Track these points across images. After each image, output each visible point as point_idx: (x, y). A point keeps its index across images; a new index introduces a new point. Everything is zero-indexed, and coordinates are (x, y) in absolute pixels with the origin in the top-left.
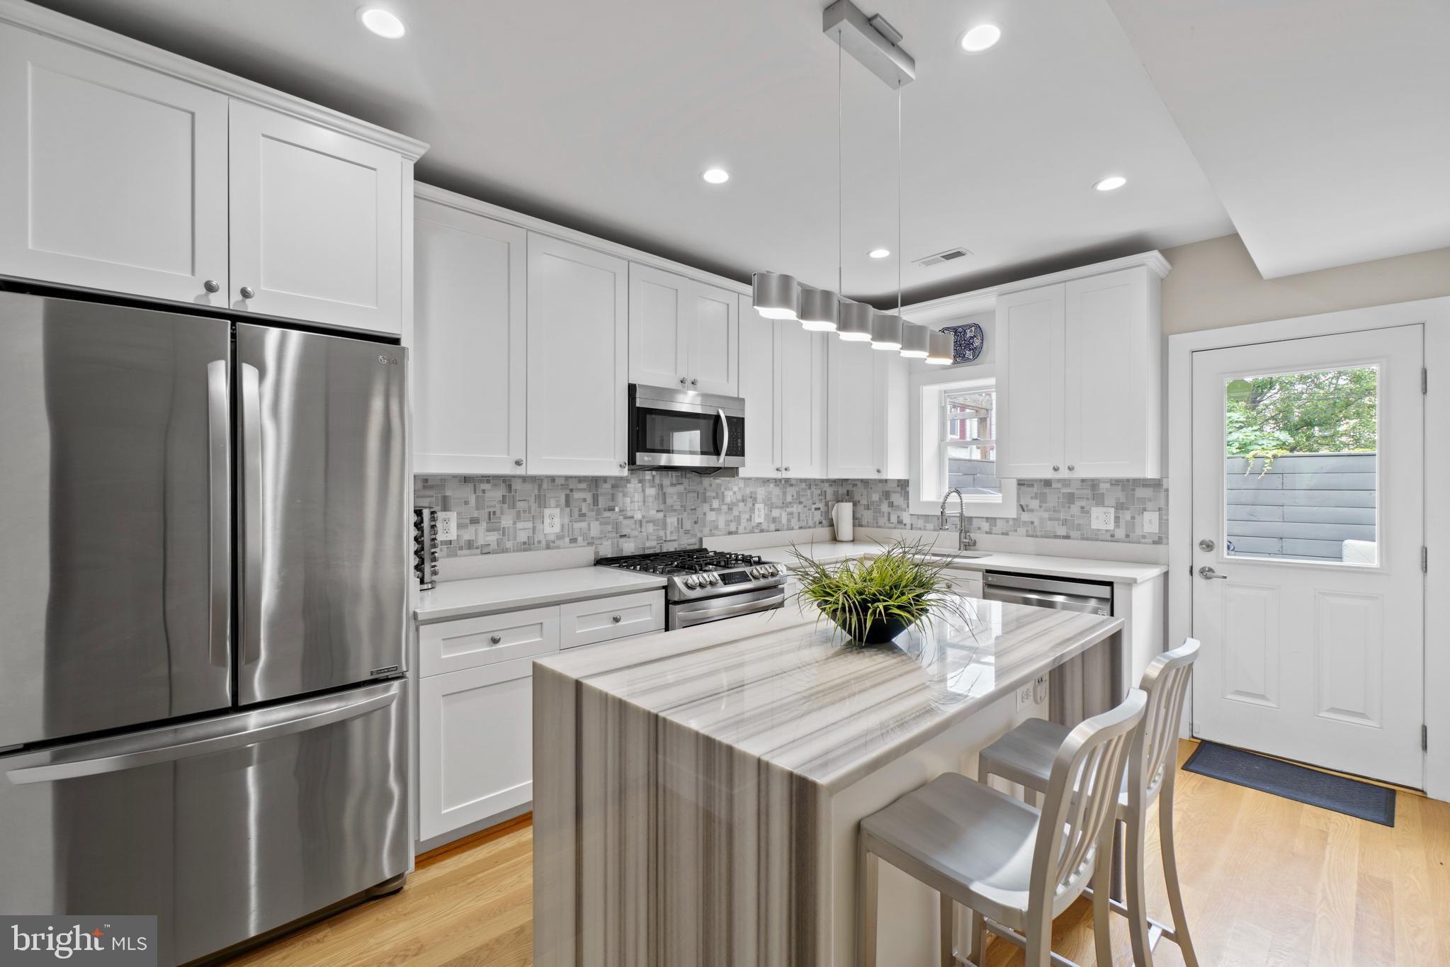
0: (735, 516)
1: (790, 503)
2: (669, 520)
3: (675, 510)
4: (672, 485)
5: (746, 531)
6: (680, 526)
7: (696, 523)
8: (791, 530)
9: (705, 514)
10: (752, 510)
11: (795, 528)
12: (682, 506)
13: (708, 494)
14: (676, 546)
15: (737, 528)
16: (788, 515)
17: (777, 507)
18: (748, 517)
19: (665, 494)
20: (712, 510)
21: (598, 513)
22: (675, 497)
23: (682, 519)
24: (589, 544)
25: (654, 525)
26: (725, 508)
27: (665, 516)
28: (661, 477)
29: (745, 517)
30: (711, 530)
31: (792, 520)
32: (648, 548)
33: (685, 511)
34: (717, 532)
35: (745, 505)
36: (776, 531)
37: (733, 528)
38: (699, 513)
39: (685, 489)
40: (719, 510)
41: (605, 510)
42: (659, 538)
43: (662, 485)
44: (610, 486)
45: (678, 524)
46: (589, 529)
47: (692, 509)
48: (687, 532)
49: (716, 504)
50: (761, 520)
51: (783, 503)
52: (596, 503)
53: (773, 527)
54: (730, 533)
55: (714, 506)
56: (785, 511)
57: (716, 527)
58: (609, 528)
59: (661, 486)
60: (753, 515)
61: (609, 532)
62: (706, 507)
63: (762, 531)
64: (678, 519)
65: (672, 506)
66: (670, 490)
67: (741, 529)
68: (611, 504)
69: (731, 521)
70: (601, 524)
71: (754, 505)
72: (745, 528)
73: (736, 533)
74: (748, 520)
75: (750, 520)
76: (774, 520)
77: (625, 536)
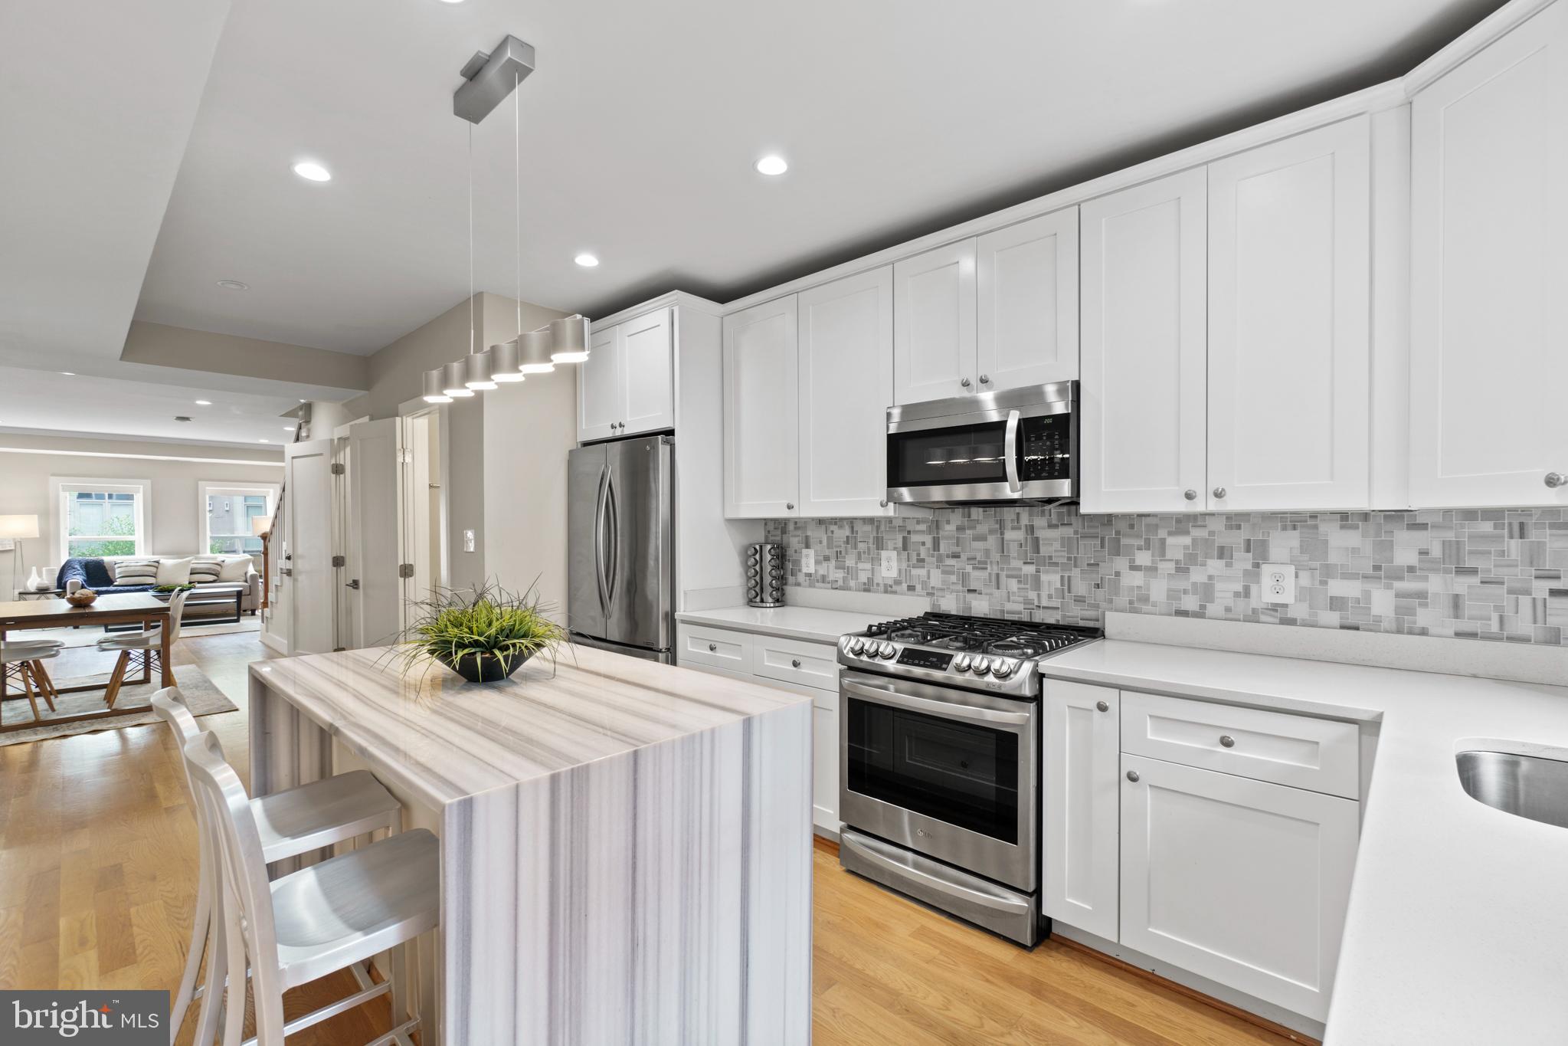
0: (1194, 584)
1: (1411, 569)
2: (1044, 578)
3: (1056, 564)
4: (1051, 526)
5: (1230, 616)
6: (1066, 588)
7: (1098, 586)
8: (1411, 632)
9: (1118, 574)
10: (1254, 573)
11: (1431, 631)
12: (1069, 559)
13: (1124, 541)
14: (1059, 617)
15: (1203, 607)
16: (1397, 596)
17: (1346, 576)
18: (1239, 588)
19: (1037, 538)
20: (1134, 568)
21: (940, 559)
22: (1057, 545)
23: (1069, 577)
24: (928, 594)
25: (1019, 582)
26: (1167, 567)
27: (1038, 571)
28: (1031, 515)
29: (1225, 591)
30: (1131, 602)
31: (1420, 611)
32: (1008, 613)
33: (1076, 566)
34: (1145, 608)
35: (1229, 565)
36: (1343, 627)
37: (1190, 603)
38: (1106, 570)
39: (1076, 532)
40: (1152, 570)
41: (948, 556)
42: (1027, 602)
43: (1032, 527)
44: (955, 528)
45: (1062, 585)
46: (929, 578)
47: (1088, 565)
48: (1080, 600)
49: (1143, 558)
50: (1288, 597)
51: (1377, 568)
52: (936, 549)
53: (1334, 618)
54: (1184, 613)
55: (1138, 563)
56: (1389, 587)
57: (1146, 599)
58: (953, 578)
59: (1031, 529)
60: (1254, 589)
61: (953, 583)
62: (1121, 563)
63: (1292, 622)
64: (1062, 577)
65: (1050, 557)
66: (1043, 534)
67: (1212, 609)
68: (957, 549)
69: (1185, 592)
70: (944, 572)
71: (1257, 566)
72: (1228, 609)
73: (1200, 614)
74: (1237, 594)
75: (1247, 593)
76: (1336, 603)
77: (975, 591)
